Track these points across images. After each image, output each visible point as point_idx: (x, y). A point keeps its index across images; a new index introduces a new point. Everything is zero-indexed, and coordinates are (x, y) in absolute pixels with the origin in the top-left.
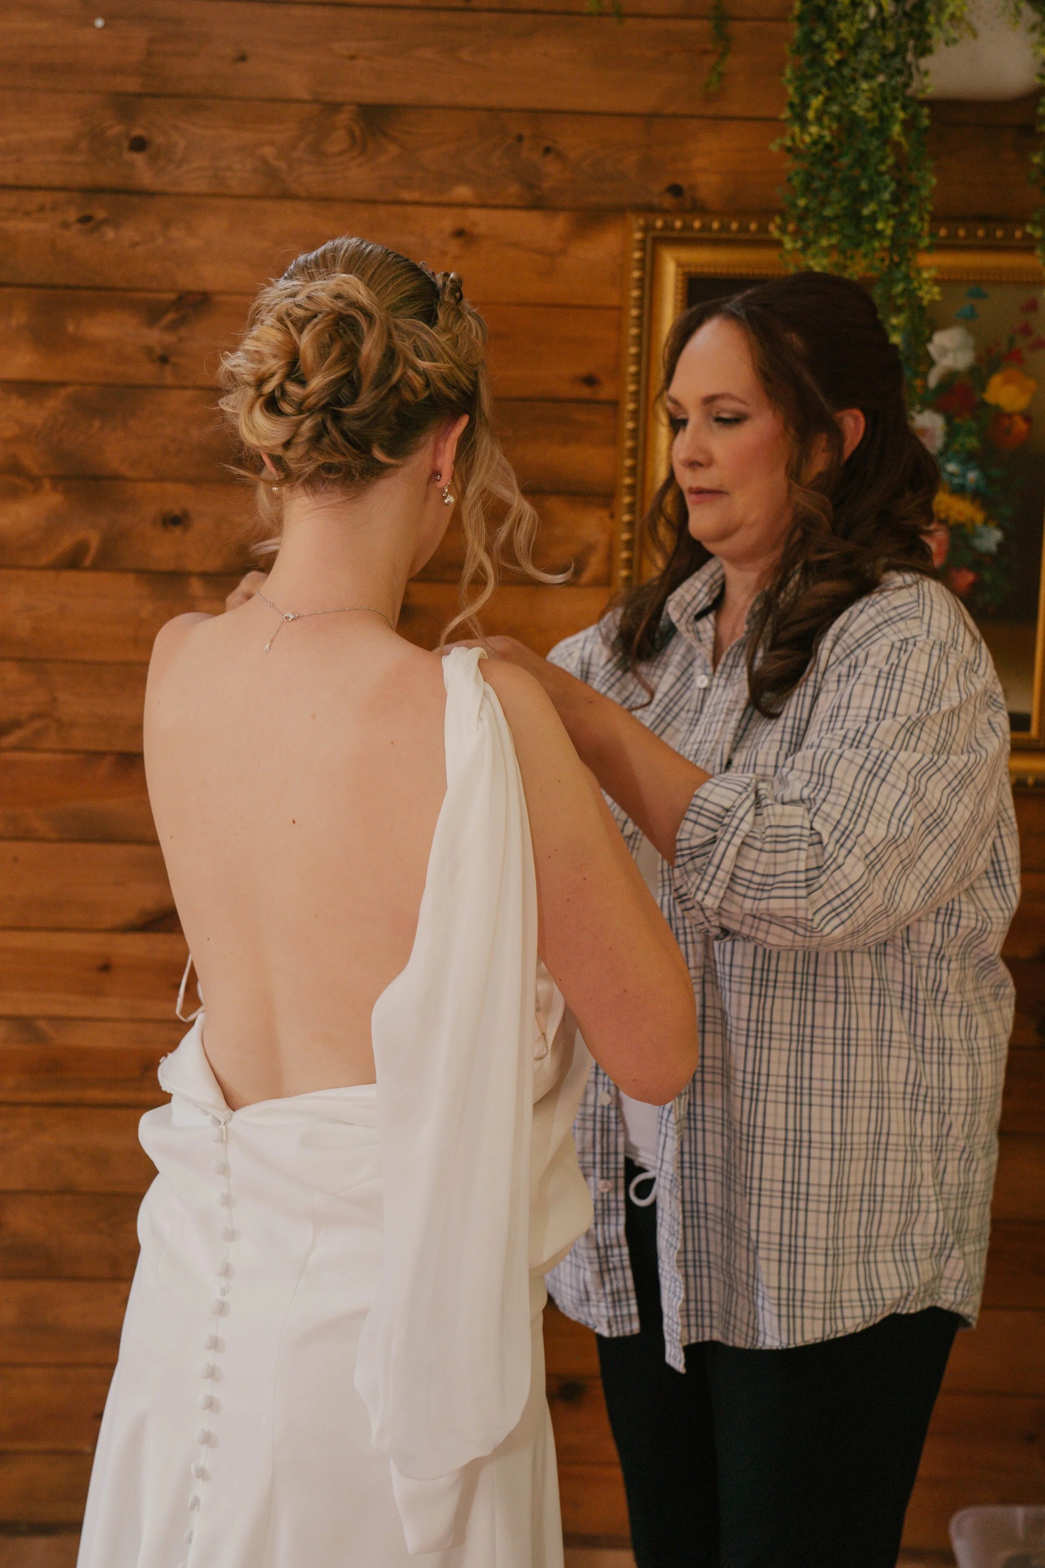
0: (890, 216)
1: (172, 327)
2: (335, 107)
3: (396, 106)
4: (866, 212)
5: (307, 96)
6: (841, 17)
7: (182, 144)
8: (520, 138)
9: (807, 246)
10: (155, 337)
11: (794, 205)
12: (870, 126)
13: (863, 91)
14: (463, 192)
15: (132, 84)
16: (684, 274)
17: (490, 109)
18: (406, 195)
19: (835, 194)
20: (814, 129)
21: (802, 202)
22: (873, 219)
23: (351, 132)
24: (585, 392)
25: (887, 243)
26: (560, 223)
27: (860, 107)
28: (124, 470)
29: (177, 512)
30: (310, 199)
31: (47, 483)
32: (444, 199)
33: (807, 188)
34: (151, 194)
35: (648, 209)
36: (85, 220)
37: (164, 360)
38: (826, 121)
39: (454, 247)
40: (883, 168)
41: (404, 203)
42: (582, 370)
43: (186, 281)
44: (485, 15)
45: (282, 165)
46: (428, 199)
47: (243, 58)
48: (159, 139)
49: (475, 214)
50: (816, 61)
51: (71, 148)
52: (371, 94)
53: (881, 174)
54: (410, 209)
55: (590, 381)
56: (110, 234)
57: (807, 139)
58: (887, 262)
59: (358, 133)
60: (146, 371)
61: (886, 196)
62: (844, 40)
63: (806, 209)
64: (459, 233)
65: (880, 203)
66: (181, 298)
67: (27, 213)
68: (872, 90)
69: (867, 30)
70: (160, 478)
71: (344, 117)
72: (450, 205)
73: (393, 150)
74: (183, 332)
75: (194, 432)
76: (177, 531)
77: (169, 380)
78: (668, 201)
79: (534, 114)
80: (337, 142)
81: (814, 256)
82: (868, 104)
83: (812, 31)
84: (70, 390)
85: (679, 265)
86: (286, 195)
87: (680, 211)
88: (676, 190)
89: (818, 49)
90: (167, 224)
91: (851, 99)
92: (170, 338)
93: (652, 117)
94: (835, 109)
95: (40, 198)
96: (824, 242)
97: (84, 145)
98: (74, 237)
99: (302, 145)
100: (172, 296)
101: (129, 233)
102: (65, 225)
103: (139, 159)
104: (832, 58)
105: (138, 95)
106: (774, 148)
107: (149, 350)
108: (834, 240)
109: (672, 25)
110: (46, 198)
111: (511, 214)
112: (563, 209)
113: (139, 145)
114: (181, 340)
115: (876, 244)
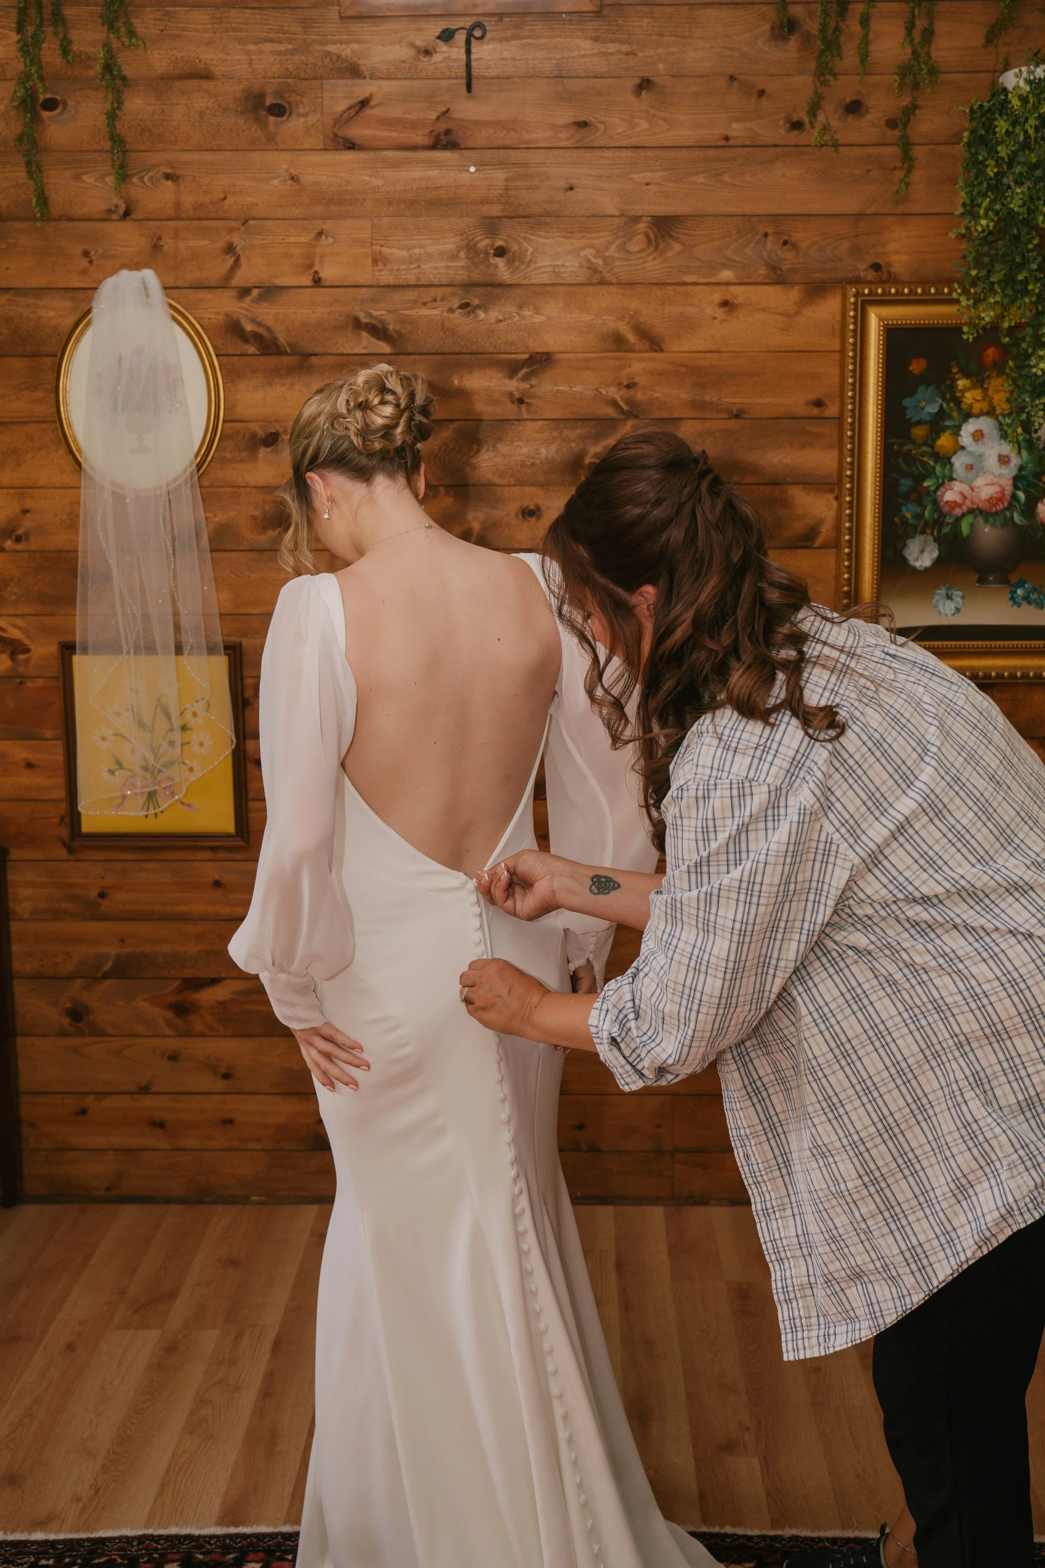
0: (1037, 280)
1: (525, 378)
2: (636, 219)
3: (678, 217)
4: (1020, 277)
5: (617, 213)
6: (998, 143)
7: (531, 250)
8: (766, 235)
9: (977, 302)
10: (513, 385)
11: (968, 274)
12: (1021, 217)
13: (1017, 194)
14: (726, 275)
15: (495, 210)
16: (884, 325)
17: (744, 216)
18: (688, 279)
19: (998, 266)
20: (984, 222)
21: (974, 273)
22: (1026, 281)
23: (647, 236)
24: (816, 411)
25: (1034, 299)
26: (795, 293)
27: (1015, 205)
28: (496, 480)
29: (532, 507)
30: (620, 284)
31: (442, 490)
32: (713, 280)
33: (978, 264)
34: (511, 286)
35: (858, 281)
36: (464, 306)
37: (521, 401)
38: (991, 213)
39: (720, 313)
40: (1031, 246)
41: (687, 284)
42: (813, 397)
43: (536, 346)
44: (739, 149)
45: (600, 262)
46: (702, 280)
47: (571, 189)
48: (515, 247)
49: (735, 289)
50: (981, 173)
51: (454, 257)
52: (661, 209)
53: (1029, 251)
54: (690, 288)
55: (819, 404)
56: (482, 315)
57: (980, 229)
58: (1034, 311)
59: (652, 237)
60: (509, 410)
61: (1034, 266)
62: (1002, 158)
63: (977, 276)
64: (725, 304)
65: (1030, 271)
66: (531, 357)
67: (425, 304)
68: (1023, 193)
69: (1018, 150)
70: (520, 483)
71: (642, 226)
72: (718, 284)
73: (677, 247)
74: (534, 381)
75: (543, 450)
76: (533, 520)
77: (525, 416)
78: (871, 275)
79: (776, 218)
80: (637, 244)
81: (984, 310)
82: (1020, 202)
83: (977, 153)
84: (457, 424)
85: (881, 319)
86: (603, 283)
87: (881, 282)
88: (876, 267)
89: (983, 164)
90: (521, 307)
91: (1009, 199)
92: (525, 386)
93: (859, 216)
94: (998, 207)
95: (433, 292)
96: (992, 300)
97: (462, 254)
98: (457, 318)
99: (613, 247)
100: (526, 356)
101: (494, 314)
102: (451, 310)
103: (500, 262)
104: (991, 172)
105: (499, 218)
106: (952, 235)
107: (511, 395)
108: (998, 298)
109: (868, 150)
110: (439, 292)
111: (760, 288)
112: (797, 283)
113: (501, 252)
114: (532, 386)
115: (1027, 300)
